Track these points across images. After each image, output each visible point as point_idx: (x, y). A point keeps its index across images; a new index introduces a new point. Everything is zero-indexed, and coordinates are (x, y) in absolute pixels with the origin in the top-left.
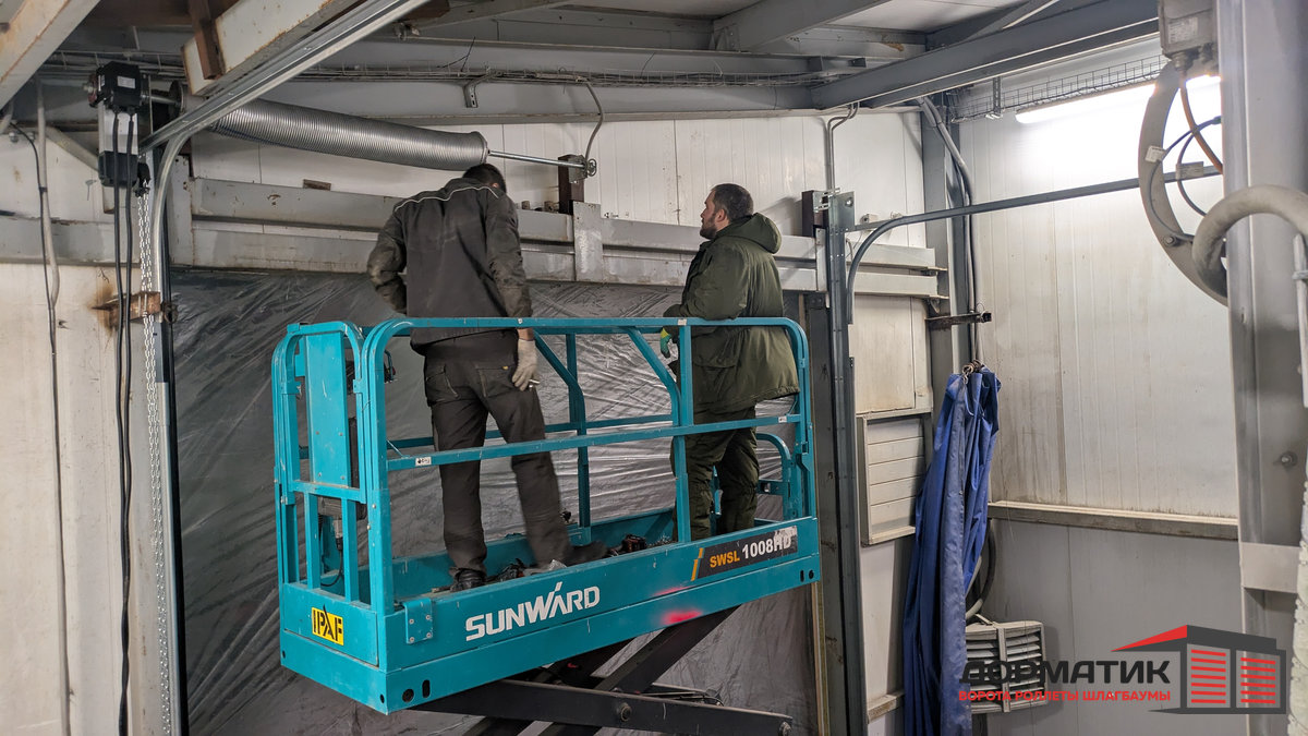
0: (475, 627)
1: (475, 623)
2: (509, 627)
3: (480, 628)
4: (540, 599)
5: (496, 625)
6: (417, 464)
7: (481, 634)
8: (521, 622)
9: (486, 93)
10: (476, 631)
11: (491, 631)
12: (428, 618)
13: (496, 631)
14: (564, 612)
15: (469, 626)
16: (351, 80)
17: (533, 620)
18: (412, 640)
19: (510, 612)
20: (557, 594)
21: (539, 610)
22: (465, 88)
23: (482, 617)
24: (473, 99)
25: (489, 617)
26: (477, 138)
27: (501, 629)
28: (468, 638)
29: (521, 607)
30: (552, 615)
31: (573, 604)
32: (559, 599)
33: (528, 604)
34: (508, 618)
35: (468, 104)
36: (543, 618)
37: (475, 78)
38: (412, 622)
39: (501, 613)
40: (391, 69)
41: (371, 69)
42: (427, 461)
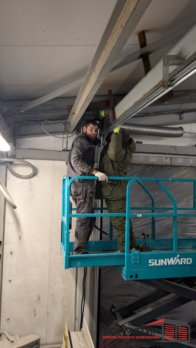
0: (151, 263)
1: (151, 261)
2: (162, 264)
4: (172, 259)
5: (158, 263)
7: (153, 265)
8: (166, 264)
9: (186, 116)
10: (152, 264)
11: (156, 265)
12: (138, 257)
13: (157, 265)
14: (180, 263)
15: (150, 261)
16: (149, 116)
17: (169, 264)
18: (133, 262)
19: (162, 260)
21: (172, 261)
22: (180, 115)
23: (154, 260)
25: (156, 260)
26: (181, 128)
27: (159, 264)
28: (149, 265)
30: (176, 264)
31: (183, 262)
32: (178, 260)
33: (168, 259)
34: (161, 262)
35: (180, 119)
36: (173, 264)
37: (183, 112)
38: (133, 257)
39: (159, 260)
40: (159, 112)
41: (154, 113)
42: (140, 215)
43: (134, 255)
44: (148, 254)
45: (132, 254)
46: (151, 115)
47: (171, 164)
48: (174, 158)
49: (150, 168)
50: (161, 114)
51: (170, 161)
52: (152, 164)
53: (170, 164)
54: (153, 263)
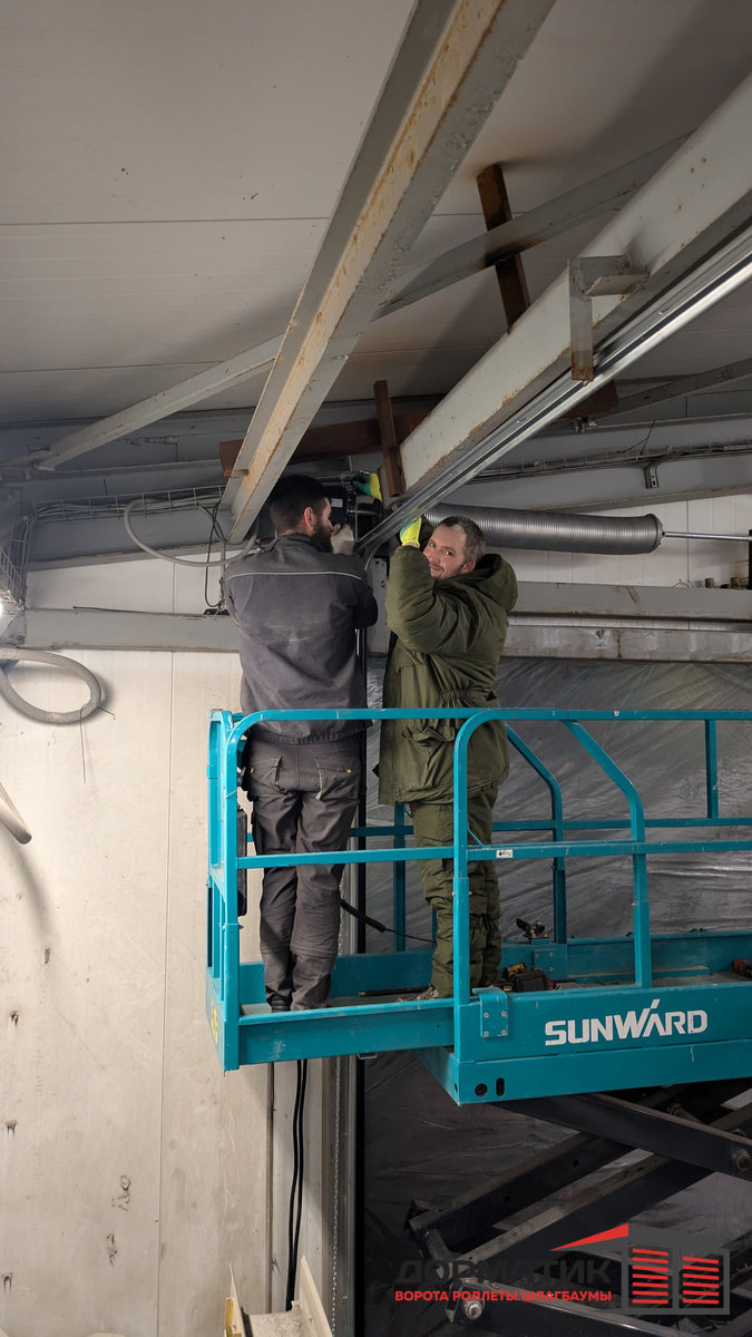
0: (556, 1033)
1: (555, 1028)
2: (595, 1039)
3: (560, 1034)
4: (631, 1015)
5: (579, 1034)
6: (498, 856)
7: (562, 1041)
8: (609, 1036)
9: (664, 472)
10: (557, 1037)
11: (573, 1040)
12: (504, 1014)
13: (579, 1041)
14: (662, 1032)
15: (549, 1029)
16: (532, 476)
17: (623, 1035)
18: (486, 1034)
19: (596, 1023)
20: (652, 1011)
21: (631, 1026)
22: (646, 470)
23: (563, 1023)
24: (653, 479)
25: (572, 1024)
26: (652, 520)
27: (585, 1039)
28: (548, 1043)
29: (609, 1019)
30: (647, 1034)
31: (674, 1026)
32: (655, 1018)
33: (618, 1018)
34: (593, 1030)
35: (649, 485)
36: (635, 1035)
37: (656, 460)
38: (487, 1016)
39: (585, 1022)
40: (569, 461)
41: (550, 463)
42: (508, 853)
43: (489, 1006)
44: (541, 1002)
45: (481, 1003)
46: (538, 473)
47: (620, 655)
48: (628, 633)
49: (540, 670)
50: (574, 468)
51: (616, 644)
52: (547, 655)
53: (614, 655)
54: (562, 1033)
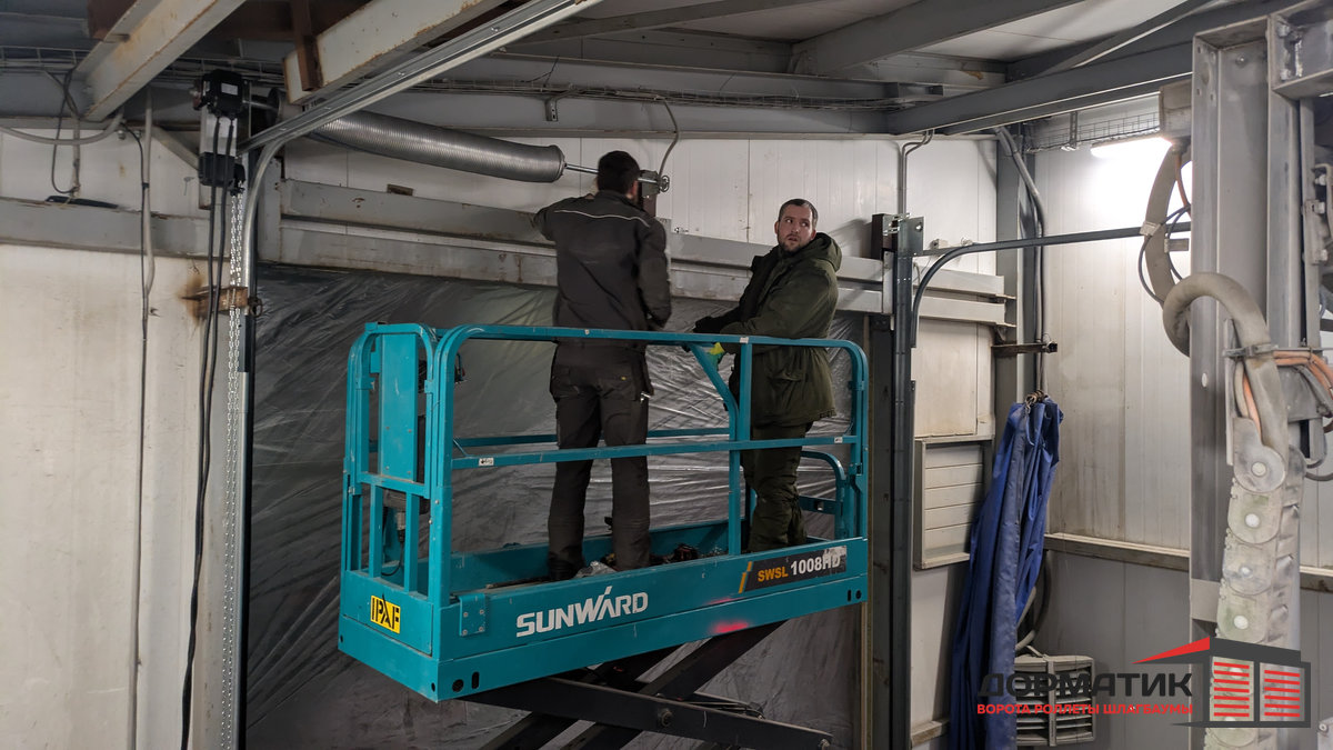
0: (526, 624)
1: (526, 620)
2: (559, 626)
3: (530, 625)
4: (589, 602)
5: (545, 624)
6: (480, 464)
7: (531, 631)
8: (570, 623)
9: (567, 108)
10: (526, 628)
11: (541, 629)
12: (482, 612)
13: (545, 629)
14: (612, 615)
15: (520, 623)
16: (439, 92)
17: (581, 620)
18: (465, 633)
19: (560, 612)
20: (606, 597)
21: (588, 611)
22: (546, 102)
23: (532, 615)
24: (554, 113)
25: (540, 615)
26: (555, 152)
27: (550, 628)
28: (519, 635)
29: (571, 607)
30: (601, 617)
31: (622, 608)
32: (608, 602)
33: (578, 606)
34: (558, 618)
35: (549, 118)
36: (591, 619)
37: (559, 93)
38: (466, 614)
39: (551, 612)
40: (477, 82)
41: (458, 81)
43: (469, 607)
44: (515, 598)
46: (446, 89)
47: (520, 279)
48: (529, 259)
50: (481, 91)
51: (517, 269)
52: (451, 275)
53: (513, 279)
54: (531, 624)
